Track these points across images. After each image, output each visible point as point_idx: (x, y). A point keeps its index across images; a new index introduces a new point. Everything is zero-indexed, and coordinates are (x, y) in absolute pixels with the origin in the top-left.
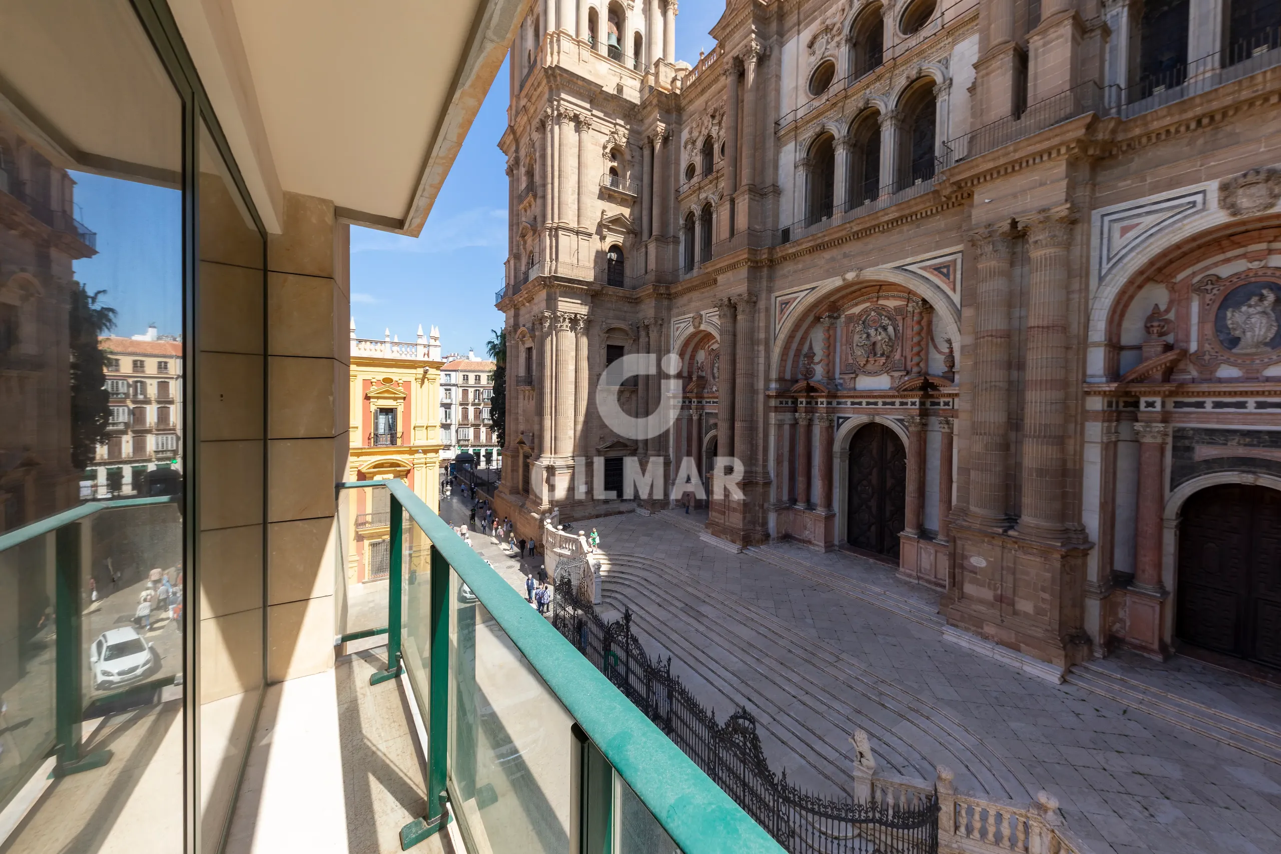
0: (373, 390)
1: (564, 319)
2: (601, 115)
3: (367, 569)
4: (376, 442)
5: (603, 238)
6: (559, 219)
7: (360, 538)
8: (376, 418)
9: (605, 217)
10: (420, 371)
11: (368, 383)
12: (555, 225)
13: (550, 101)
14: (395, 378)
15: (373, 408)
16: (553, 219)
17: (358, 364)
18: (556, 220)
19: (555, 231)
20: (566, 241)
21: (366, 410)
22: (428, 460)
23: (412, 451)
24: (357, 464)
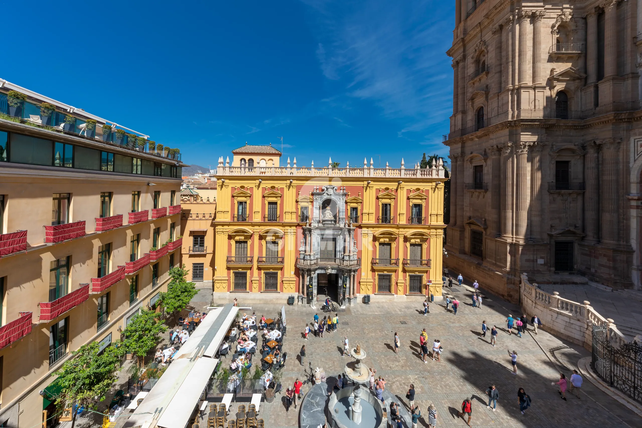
0: (411, 195)
1: (525, 147)
2: (550, 6)
3: (408, 288)
4: (412, 222)
5: (552, 87)
6: (519, 81)
7: (404, 271)
8: (412, 209)
9: (555, 73)
10: (434, 184)
11: (409, 191)
12: (516, 87)
13: (512, 11)
14: (421, 188)
15: (411, 204)
16: (513, 83)
17: (405, 182)
18: (517, 83)
19: (517, 91)
20: (525, 95)
21: (408, 204)
22: (438, 233)
23: (430, 228)
24: (404, 233)
